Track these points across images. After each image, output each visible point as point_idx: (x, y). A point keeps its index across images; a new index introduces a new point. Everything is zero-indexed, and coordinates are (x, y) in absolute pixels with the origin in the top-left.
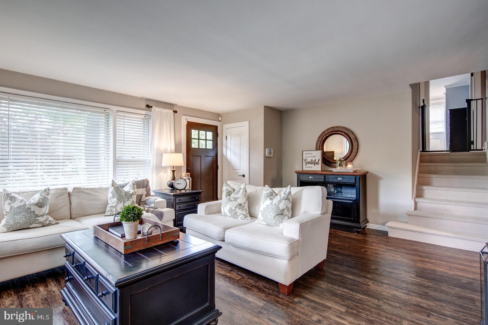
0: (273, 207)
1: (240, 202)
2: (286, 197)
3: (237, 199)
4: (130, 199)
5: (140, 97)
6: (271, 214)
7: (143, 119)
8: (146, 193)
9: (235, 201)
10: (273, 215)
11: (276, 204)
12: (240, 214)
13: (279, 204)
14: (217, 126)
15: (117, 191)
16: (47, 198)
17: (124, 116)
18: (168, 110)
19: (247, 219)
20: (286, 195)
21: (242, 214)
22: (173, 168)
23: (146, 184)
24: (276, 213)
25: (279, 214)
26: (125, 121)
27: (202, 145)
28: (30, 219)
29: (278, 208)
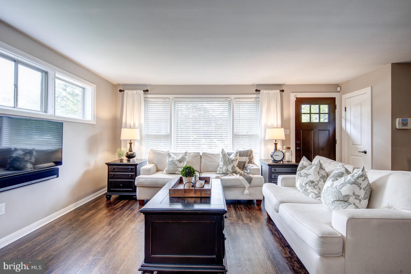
0: (333, 190)
1: (312, 179)
2: (353, 181)
3: (309, 175)
4: (231, 164)
5: (251, 84)
6: (330, 198)
7: (255, 101)
8: (249, 161)
9: (306, 177)
10: (332, 200)
11: (338, 187)
12: (311, 192)
13: (341, 188)
14: (335, 98)
15: (223, 157)
16: (185, 158)
17: (239, 101)
18: (275, 90)
19: (319, 200)
20: (354, 178)
21: (313, 192)
22: (276, 141)
23: (249, 153)
24: (336, 197)
25: (341, 201)
26: (240, 105)
27: (315, 119)
28: (175, 169)
29: (340, 193)
